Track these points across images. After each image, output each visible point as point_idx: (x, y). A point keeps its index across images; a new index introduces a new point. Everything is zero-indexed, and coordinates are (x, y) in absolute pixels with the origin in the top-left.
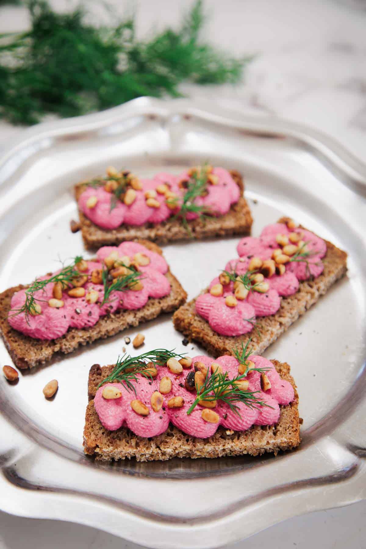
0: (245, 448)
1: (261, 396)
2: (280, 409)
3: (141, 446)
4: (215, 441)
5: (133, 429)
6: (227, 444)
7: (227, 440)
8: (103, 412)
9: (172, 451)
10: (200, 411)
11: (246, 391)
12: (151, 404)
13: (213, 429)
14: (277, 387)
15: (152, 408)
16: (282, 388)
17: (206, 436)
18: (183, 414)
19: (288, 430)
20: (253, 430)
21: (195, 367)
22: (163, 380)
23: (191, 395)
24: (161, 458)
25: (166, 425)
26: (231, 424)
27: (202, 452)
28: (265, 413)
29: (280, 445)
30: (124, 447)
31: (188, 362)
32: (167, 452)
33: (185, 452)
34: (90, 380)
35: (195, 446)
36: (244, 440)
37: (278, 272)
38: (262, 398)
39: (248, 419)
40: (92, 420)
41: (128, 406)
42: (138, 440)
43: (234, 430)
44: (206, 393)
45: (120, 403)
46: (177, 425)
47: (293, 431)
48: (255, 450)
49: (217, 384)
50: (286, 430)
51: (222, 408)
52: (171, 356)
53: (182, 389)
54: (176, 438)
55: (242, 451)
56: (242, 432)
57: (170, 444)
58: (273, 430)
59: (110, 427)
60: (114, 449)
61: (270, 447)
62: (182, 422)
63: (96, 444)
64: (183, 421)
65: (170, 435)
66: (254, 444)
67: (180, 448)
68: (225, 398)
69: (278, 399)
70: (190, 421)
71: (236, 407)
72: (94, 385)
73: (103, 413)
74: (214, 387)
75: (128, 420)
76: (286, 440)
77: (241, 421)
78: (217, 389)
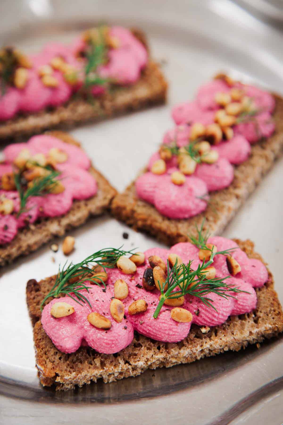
0: (226, 344)
1: (233, 282)
2: (256, 293)
3: (107, 365)
4: (190, 343)
5: (95, 346)
6: (205, 343)
7: (203, 339)
8: (56, 333)
9: (144, 364)
10: (167, 312)
11: (213, 280)
12: (111, 315)
13: (186, 330)
14: (246, 268)
15: (113, 318)
16: (253, 268)
17: (180, 339)
18: (149, 318)
19: (270, 315)
20: (230, 321)
21: (151, 263)
22: (117, 284)
23: (152, 296)
24: (132, 374)
25: (132, 334)
26: (205, 320)
27: (178, 358)
28: (241, 300)
29: (264, 333)
30: (89, 370)
31: (141, 258)
32: (138, 366)
33: (159, 362)
34: (28, 299)
35: (168, 353)
36: (223, 335)
37: (225, 138)
38: (233, 284)
39: (223, 311)
40: (44, 346)
41: (84, 321)
42: (102, 358)
43: (209, 327)
44: (171, 289)
45: (75, 319)
46: (144, 333)
47: (276, 315)
48: (237, 344)
49: (182, 277)
50: (268, 315)
51: (191, 304)
52: (121, 255)
53: (140, 290)
54: (146, 348)
55: (223, 349)
56: (218, 326)
57: (139, 356)
58: (253, 318)
59: (68, 349)
60: (78, 375)
61: (254, 338)
62: (149, 328)
63: (55, 373)
64: (150, 326)
65: (137, 346)
66: (235, 338)
67: (152, 359)
68: (192, 291)
69: (251, 281)
70: (159, 325)
71: (207, 299)
72: (35, 304)
73: (56, 335)
74: (179, 281)
75: (88, 338)
76: (270, 326)
77: (216, 315)
78: (182, 283)
